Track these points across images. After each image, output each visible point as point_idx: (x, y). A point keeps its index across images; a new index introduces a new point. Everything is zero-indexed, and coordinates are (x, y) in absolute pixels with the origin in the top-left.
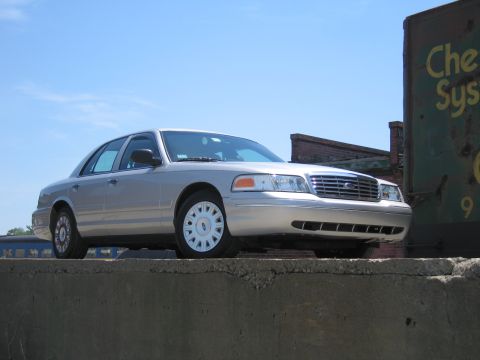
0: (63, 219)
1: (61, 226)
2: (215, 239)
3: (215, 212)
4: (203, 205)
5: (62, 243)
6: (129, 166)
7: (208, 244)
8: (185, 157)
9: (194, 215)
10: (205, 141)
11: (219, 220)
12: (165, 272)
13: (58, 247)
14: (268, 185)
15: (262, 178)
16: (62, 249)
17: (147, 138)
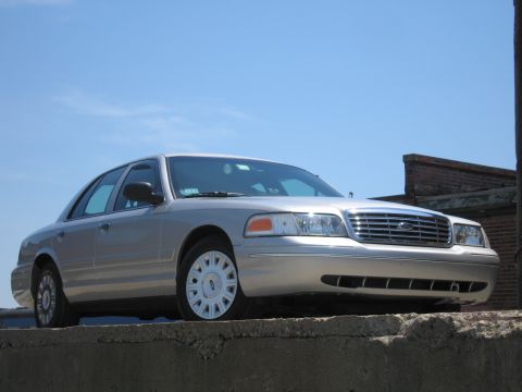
0: (47, 280)
1: (45, 289)
2: (226, 302)
3: (226, 265)
4: (210, 255)
5: (45, 312)
6: (128, 205)
7: (217, 309)
8: (195, 191)
9: (200, 270)
10: (228, 170)
11: (231, 276)
12: (113, 341)
13: (40, 316)
14: (291, 227)
15: (283, 218)
16: (45, 319)
17: (149, 166)
